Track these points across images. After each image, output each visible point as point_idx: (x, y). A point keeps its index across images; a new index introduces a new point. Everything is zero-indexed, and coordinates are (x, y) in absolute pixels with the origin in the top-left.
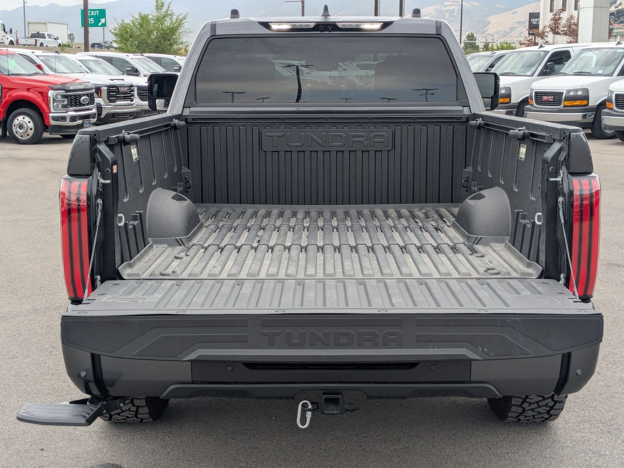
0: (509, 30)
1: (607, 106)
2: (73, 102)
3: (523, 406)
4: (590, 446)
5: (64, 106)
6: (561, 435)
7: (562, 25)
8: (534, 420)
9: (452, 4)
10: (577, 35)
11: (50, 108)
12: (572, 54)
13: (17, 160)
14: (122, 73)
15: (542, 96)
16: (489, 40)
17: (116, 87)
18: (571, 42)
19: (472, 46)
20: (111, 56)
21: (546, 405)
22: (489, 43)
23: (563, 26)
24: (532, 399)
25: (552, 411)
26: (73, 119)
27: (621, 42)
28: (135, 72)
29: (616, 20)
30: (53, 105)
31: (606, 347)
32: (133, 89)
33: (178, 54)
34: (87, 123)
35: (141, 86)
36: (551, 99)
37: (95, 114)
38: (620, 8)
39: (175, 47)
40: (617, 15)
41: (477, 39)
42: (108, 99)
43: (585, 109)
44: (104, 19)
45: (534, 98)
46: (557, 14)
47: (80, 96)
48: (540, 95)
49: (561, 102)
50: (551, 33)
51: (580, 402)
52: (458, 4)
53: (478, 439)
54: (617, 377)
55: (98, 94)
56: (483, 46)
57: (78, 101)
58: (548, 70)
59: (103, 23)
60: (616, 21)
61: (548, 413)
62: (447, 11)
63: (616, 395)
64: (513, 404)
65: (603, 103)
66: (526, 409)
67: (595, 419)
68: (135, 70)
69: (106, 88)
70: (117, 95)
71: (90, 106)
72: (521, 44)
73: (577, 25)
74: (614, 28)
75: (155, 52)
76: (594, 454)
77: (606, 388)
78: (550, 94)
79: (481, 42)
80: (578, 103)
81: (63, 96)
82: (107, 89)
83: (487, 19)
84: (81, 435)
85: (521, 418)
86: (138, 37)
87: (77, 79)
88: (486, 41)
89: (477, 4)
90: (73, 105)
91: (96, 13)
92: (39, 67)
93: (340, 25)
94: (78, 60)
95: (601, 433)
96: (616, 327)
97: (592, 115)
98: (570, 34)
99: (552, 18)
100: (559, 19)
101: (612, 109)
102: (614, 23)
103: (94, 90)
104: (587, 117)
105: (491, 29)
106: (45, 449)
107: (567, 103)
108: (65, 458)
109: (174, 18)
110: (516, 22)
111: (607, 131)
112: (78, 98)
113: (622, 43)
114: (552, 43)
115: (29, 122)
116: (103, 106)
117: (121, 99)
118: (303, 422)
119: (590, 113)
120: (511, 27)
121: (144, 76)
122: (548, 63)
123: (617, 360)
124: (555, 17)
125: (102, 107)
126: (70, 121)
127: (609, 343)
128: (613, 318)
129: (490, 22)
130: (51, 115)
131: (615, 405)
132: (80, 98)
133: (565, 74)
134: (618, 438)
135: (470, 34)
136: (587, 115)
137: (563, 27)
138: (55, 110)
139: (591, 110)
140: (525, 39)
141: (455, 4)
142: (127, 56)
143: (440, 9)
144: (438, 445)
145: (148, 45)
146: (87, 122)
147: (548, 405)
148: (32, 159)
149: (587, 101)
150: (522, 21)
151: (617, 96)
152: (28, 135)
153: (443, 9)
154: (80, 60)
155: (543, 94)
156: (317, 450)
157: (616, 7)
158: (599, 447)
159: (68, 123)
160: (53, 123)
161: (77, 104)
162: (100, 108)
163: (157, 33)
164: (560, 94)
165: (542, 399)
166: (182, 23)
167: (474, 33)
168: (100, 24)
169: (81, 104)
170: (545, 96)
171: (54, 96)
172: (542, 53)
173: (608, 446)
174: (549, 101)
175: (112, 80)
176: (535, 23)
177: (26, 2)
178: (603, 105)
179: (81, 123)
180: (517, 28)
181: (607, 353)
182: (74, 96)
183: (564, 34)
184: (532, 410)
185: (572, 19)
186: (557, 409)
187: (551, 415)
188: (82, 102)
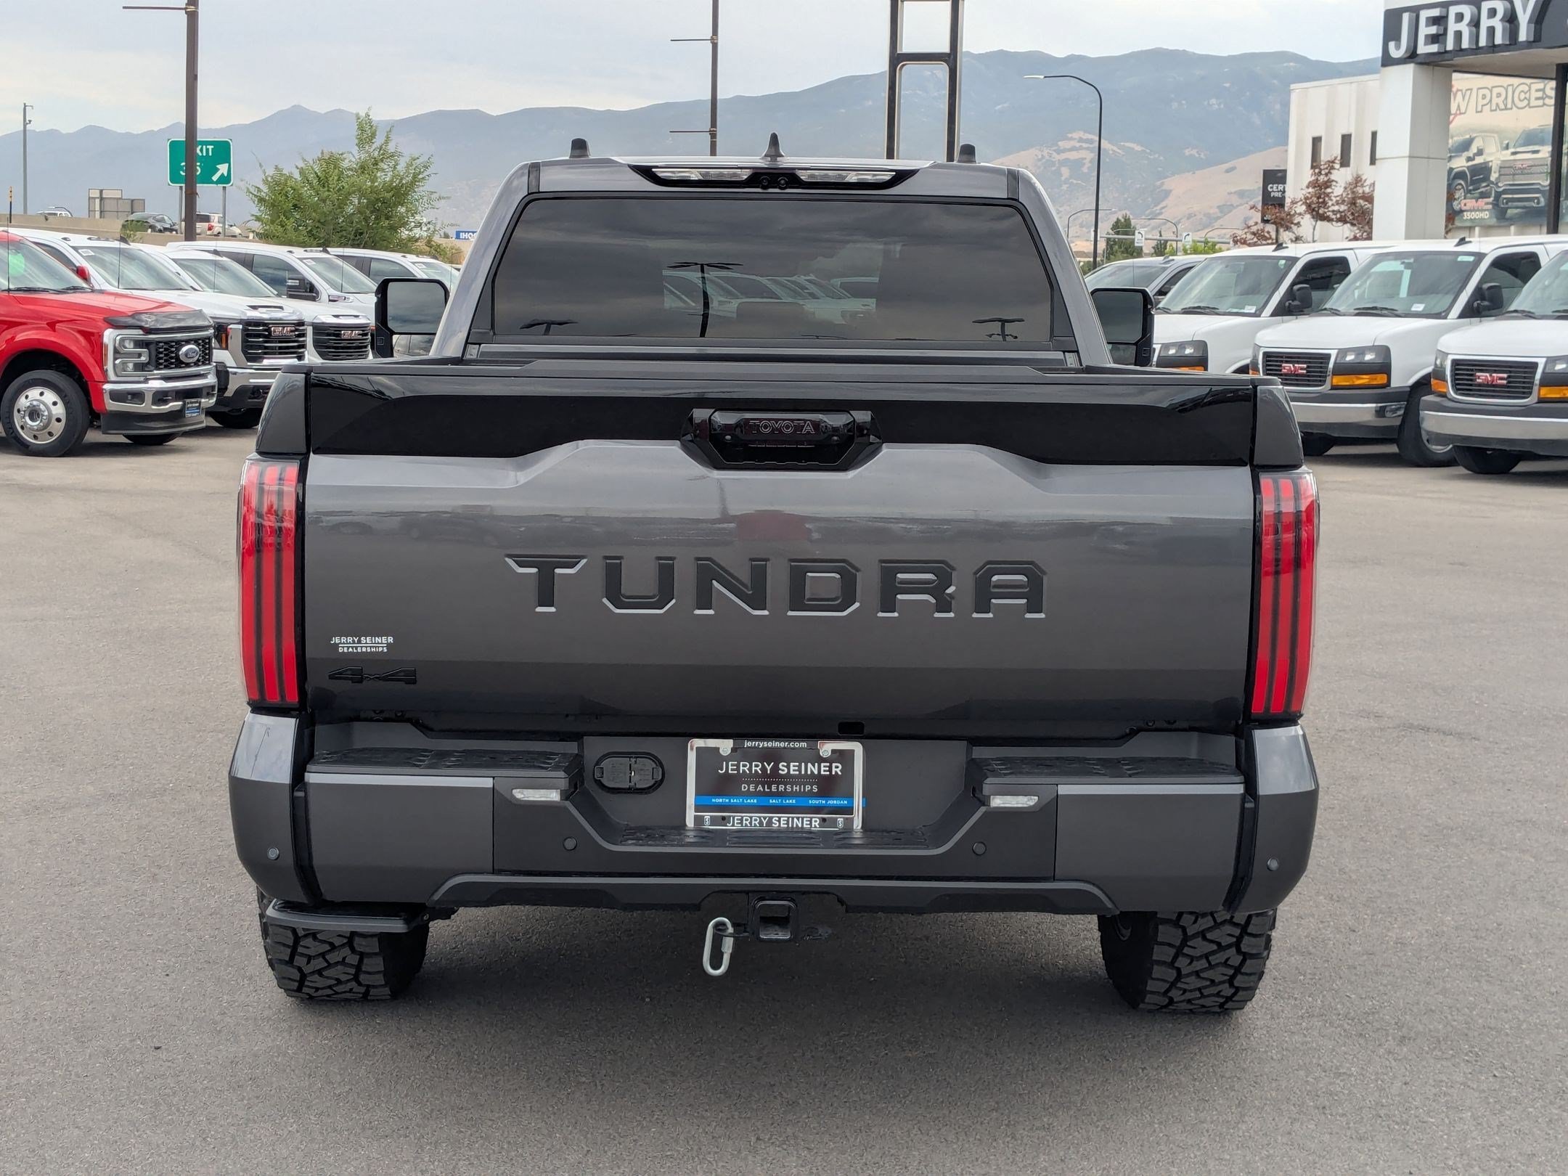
0: (1217, 210)
1: (1433, 388)
2: (161, 358)
3: (1176, 965)
4: (1319, 1058)
5: (140, 367)
6: (1261, 1038)
7: (1334, 199)
8: (1201, 1002)
9: (1078, 145)
10: (1370, 223)
11: (107, 370)
12: (1354, 266)
13: (28, 490)
14: (276, 293)
15: (1282, 361)
16: (1167, 235)
17: (265, 324)
18: (1355, 239)
19: (1126, 249)
20: (249, 252)
21: (1226, 964)
22: (1166, 241)
23: (1337, 201)
24: (1195, 948)
25: (1239, 977)
26: (161, 397)
27: (1467, 240)
28: (306, 292)
29: (1470, 190)
30: (114, 365)
31: (1375, 882)
32: (303, 330)
33: (410, 252)
34: (192, 407)
35: (323, 323)
36: (1302, 369)
37: (213, 387)
38: (1479, 160)
39: (404, 233)
40: (1471, 178)
41: (1137, 232)
42: (245, 353)
43: (1384, 395)
44: (227, 165)
45: (1260, 366)
46: (1323, 172)
47: (180, 344)
48: (1277, 361)
49: (1326, 377)
50: (1308, 216)
51: (1306, 981)
52: (1091, 146)
53: (1082, 1043)
54: (1391, 937)
55: (220, 341)
56: (1154, 248)
57: (173, 355)
58: (1296, 303)
59: (223, 174)
60: (1469, 192)
61: (1231, 982)
62: (1064, 162)
63: (1385, 970)
64: (1156, 961)
65: (1424, 382)
66: (1184, 972)
67: (1335, 1012)
68: (308, 286)
69: (241, 327)
70: (266, 345)
71: (202, 369)
72: (1236, 242)
73: (1369, 199)
74: (1464, 208)
75: (353, 246)
76: (1325, 1072)
77: (1365, 957)
78: (1299, 358)
79: (1146, 239)
80: (1364, 380)
81: (139, 344)
82: (244, 330)
83: (1163, 184)
84: (238, 1024)
85: (1175, 994)
86: (315, 208)
87: (169, 303)
88: (1161, 236)
89: (1138, 148)
90: (161, 364)
91: (207, 150)
92: (81, 273)
93: (804, 176)
94: (173, 260)
95: (1345, 1036)
96: (1403, 845)
97: (1398, 409)
98: (1354, 219)
99: (1310, 182)
100: (1328, 184)
101: (1444, 395)
102: (1465, 196)
103: (212, 331)
104: (1388, 414)
105: (1172, 209)
106: (163, 1047)
107: (1338, 380)
108: (209, 1064)
109: (401, 168)
110: (1235, 193)
111: (1434, 447)
112: (174, 349)
113: (1470, 242)
114: (1310, 239)
115: (55, 404)
116: (230, 370)
117: (274, 354)
118: (716, 963)
119: (1394, 405)
120: (1221, 204)
121: (330, 301)
122: (1296, 287)
123: (1397, 907)
124: (1317, 179)
125: (228, 372)
126: (154, 403)
127: (1384, 875)
128: (1400, 829)
129: (1171, 191)
130: (107, 387)
131: (1381, 988)
132: (178, 349)
133: (1335, 313)
134: (1380, 1045)
135: (1120, 218)
136: (1388, 409)
137: (1337, 203)
138: (118, 376)
139: (1398, 396)
140: (1246, 230)
141: (1085, 145)
142: (290, 252)
143: (1047, 157)
144: (998, 1052)
145: (338, 230)
146: (194, 405)
147: (1228, 963)
148: (63, 490)
149: (1385, 376)
150: (1247, 191)
151: (1456, 363)
152: (50, 434)
153: (1056, 157)
154: (174, 260)
155: (1282, 357)
156: (740, 1057)
157: (1469, 159)
158: (1338, 1061)
159: (147, 407)
160: (111, 405)
161: (172, 363)
162: (223, 374)
163: (359, 200)
164: (1322, 358)
165: (1215, 947)
166: (421, 176)
167: (1131, 217)
168: (215, 178)
169: (180, 363)
170: (1287, 362)
171: (117, 342)
172: (1283, 262)
173: (1358, 1058)
174: (1297, 375)
175: (254, 308)
176: (1276, 195)
177: (30, 121)
178: (1423, 385)
179: (178, 408)
180: (1237, 206)
181: (1377, 894)
182: (166, 343)
183: (1339, 220)
184: (1197, 974)
185: (1359, 184)
186: (1246, 974)
187: (1237, 989)
188: (182, 358)
